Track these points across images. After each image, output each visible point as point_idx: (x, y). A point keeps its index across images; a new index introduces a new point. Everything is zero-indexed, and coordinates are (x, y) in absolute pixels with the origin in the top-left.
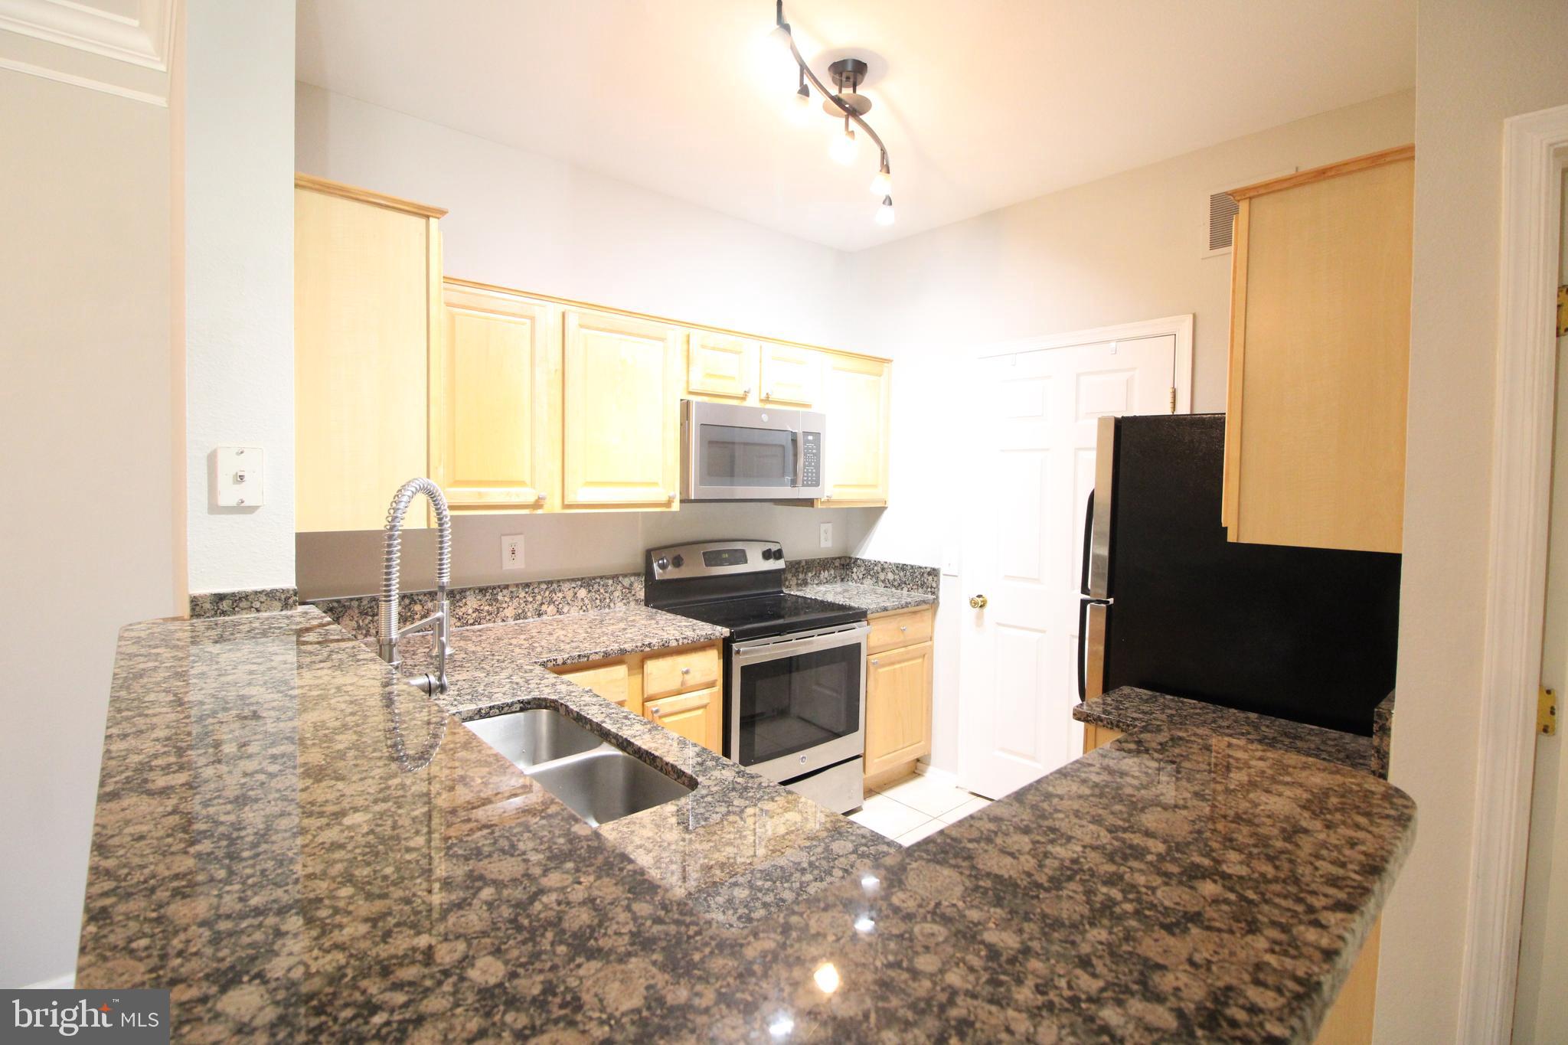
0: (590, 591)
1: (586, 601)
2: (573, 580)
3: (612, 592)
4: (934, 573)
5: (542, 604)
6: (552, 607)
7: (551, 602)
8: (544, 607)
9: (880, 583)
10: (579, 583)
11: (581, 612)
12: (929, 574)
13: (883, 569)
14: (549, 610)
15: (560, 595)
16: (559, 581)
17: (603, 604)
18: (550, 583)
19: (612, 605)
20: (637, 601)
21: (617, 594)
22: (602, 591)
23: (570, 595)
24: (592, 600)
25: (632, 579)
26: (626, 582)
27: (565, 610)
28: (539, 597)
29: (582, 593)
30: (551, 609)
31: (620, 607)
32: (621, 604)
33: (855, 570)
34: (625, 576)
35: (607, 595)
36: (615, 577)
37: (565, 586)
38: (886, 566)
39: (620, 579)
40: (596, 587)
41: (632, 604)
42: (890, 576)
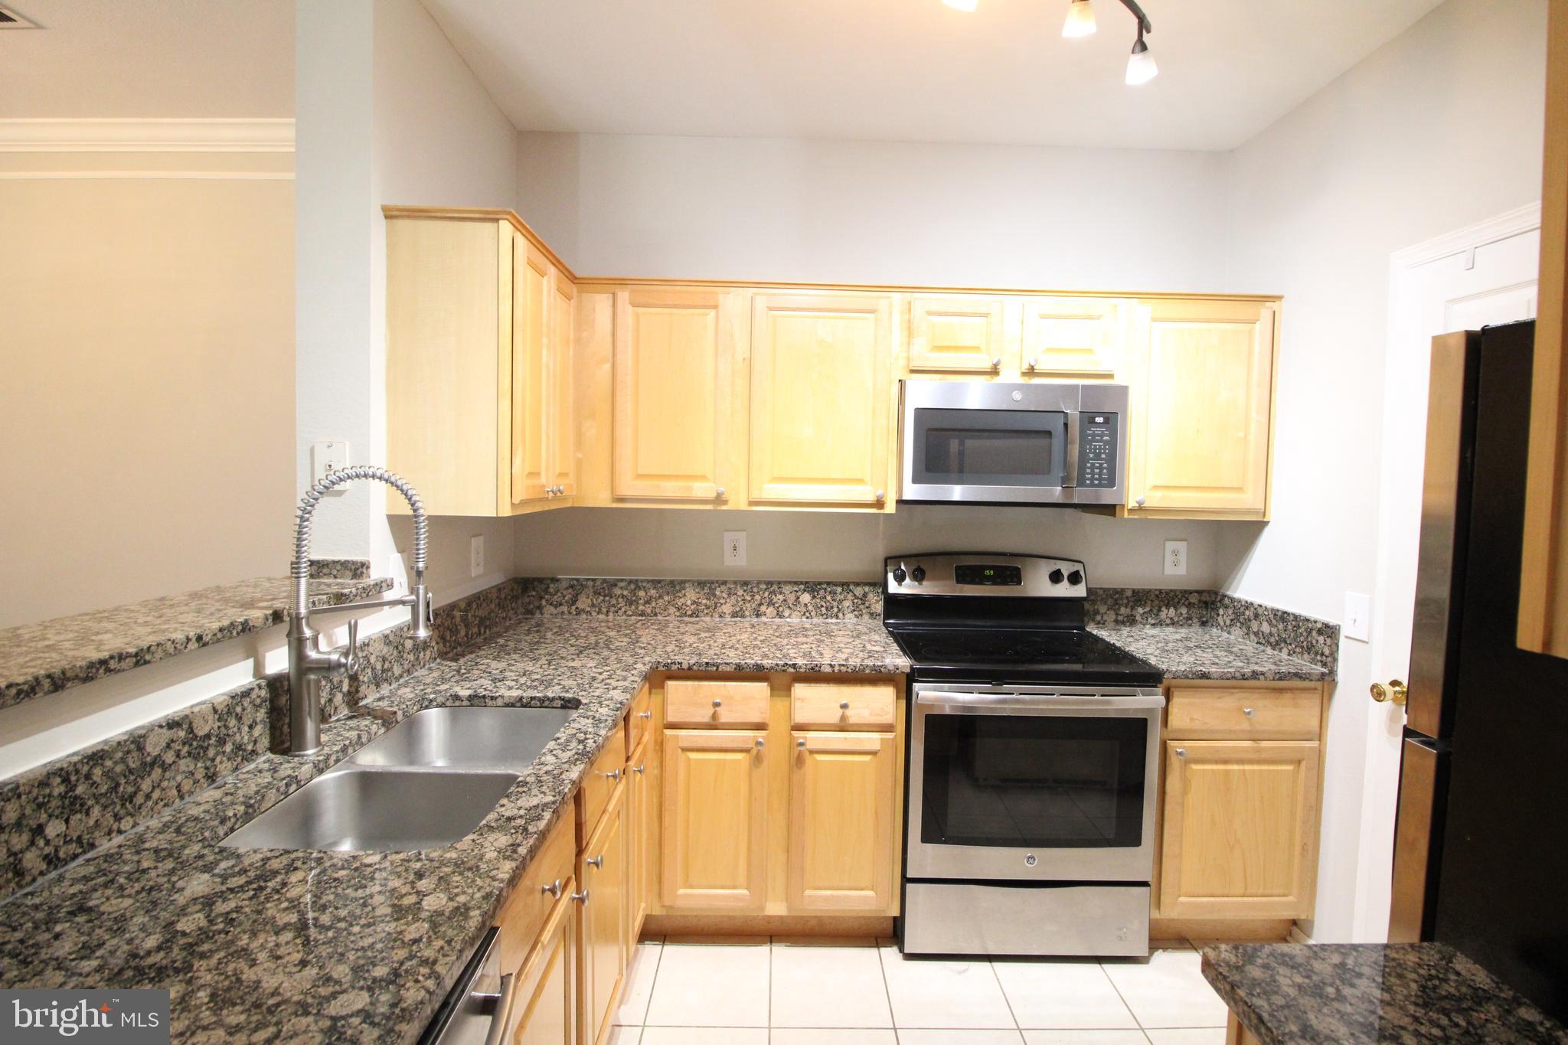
0: (814, 597)
1: (810, 608)
2: (796, 583)
3: (841, 601)
4: (1330, 632)
5: (761, 604)
6: (771, 609)
7: (771, 603)
8: (763, 608)
9: (1252, 637)
10: (803, 587)
11: (804, 619)
12: (1320, 632)
13: (1256, 616)
14: (768, 611)
15: (781, 597)
16: (779, 583)
17: (829, 612)
18: (770, 583)
19: (840, 615)
20: (871, 614)
21: (847, 604)
22: (829, 598)
23: (791, 598)
24: (818, 607)
25: (867, 589)
26: (859, 591)
27: (787, 613)
28: (758, 597)
29: (806, 598)
30: (771, 611)
31: (850, 619)
32: (851, 615)
33: (1221, 612)
34: (857, 584)
35: (835, 604)
36: (845, 585)
37: (787, 589)
38: (1260, 611)
39: (851, 587)
40: (822, 592)
41: (866, 617)
42: (1266, 628)
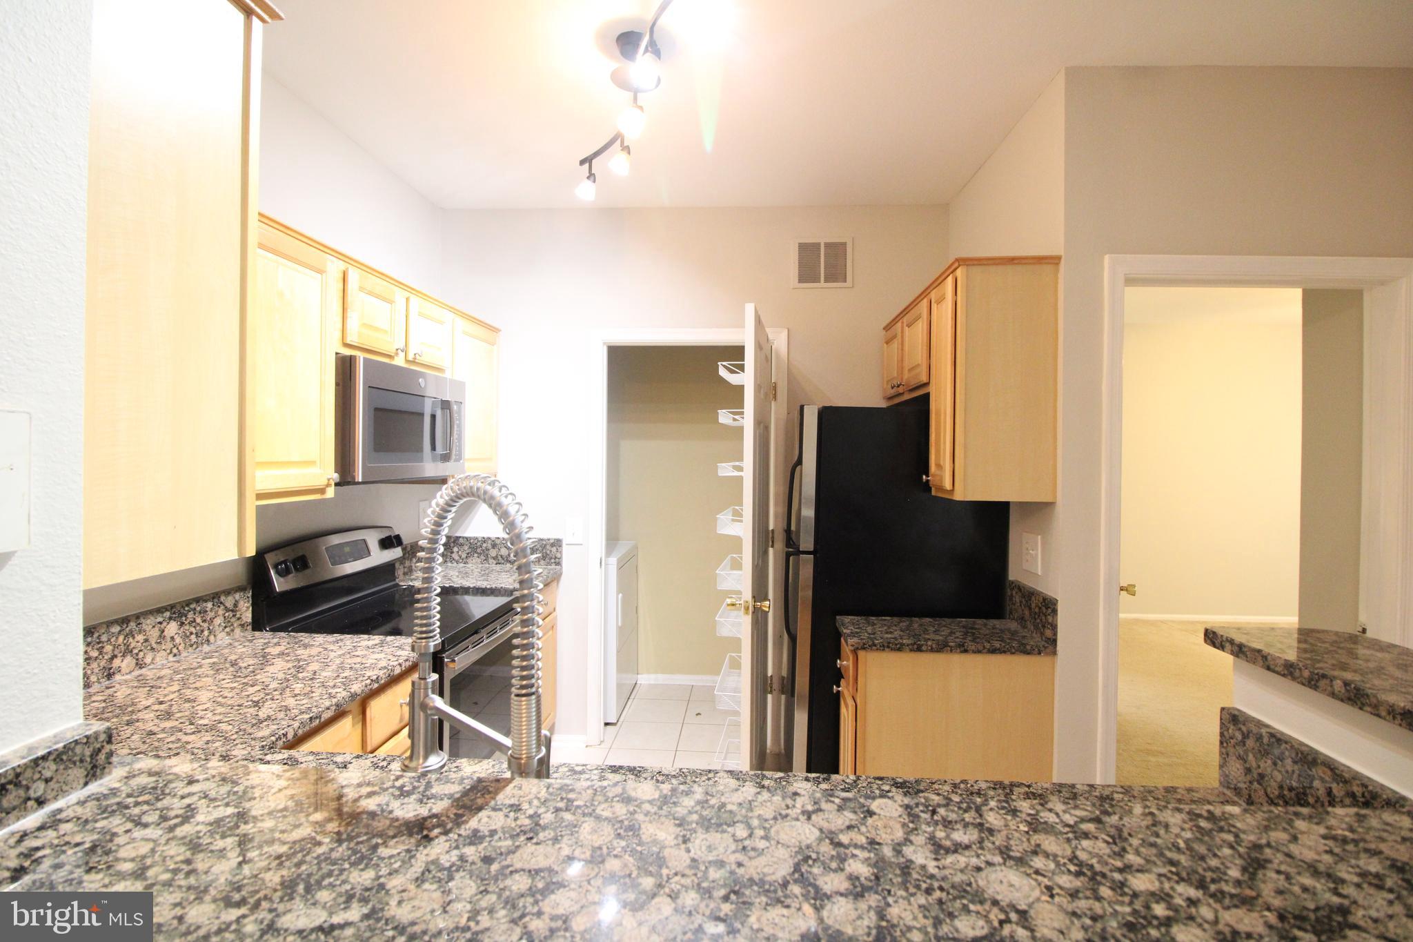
0: (182, 624)
1: (178, 640)
2: (159, 611)
3: (212, 620)
4: (557, 543)
5: (114, 657)
6: (129, 659)
7: (128, 651)
8: (116, 663)
9: (491, 561)
10: (167, 614)
11: (171, 658)
12: (553, 545)
13: (494, 546)
14: (124, 665)
15: (140, 638)
16: (137, 617)
17: (200, 639)
18: (124, 621)
19: (212, 638)
20: (242, 626)
21: (218, 621)
22: (199, 620)
23: (154, 634)
24: (186, 637)
25: (237, 596)
26: (229, 601)
27: (148, 660)
28: (108, 648)
29: (172, 628)
30: (126, 663)
31: (222, 639)
32: (223, 634)
34: (228, 592)
35: (206, 625)
36: (215, 597)
37: (148, 623)
38: (498, 542)
39: (222, 598)
40: (190, 615)
41: (238, 631)
42: (504, 552)
